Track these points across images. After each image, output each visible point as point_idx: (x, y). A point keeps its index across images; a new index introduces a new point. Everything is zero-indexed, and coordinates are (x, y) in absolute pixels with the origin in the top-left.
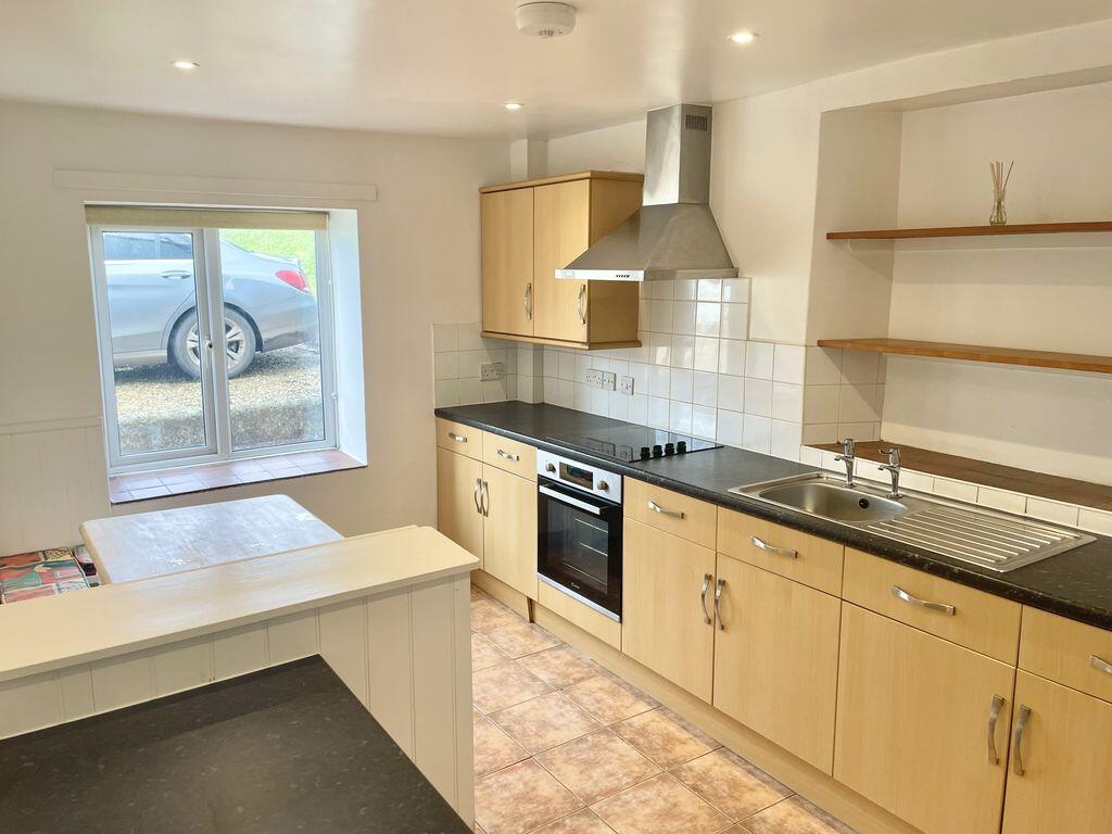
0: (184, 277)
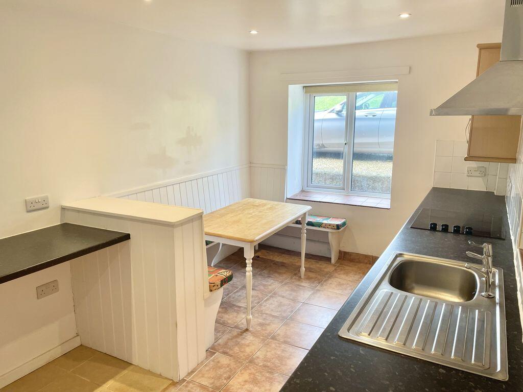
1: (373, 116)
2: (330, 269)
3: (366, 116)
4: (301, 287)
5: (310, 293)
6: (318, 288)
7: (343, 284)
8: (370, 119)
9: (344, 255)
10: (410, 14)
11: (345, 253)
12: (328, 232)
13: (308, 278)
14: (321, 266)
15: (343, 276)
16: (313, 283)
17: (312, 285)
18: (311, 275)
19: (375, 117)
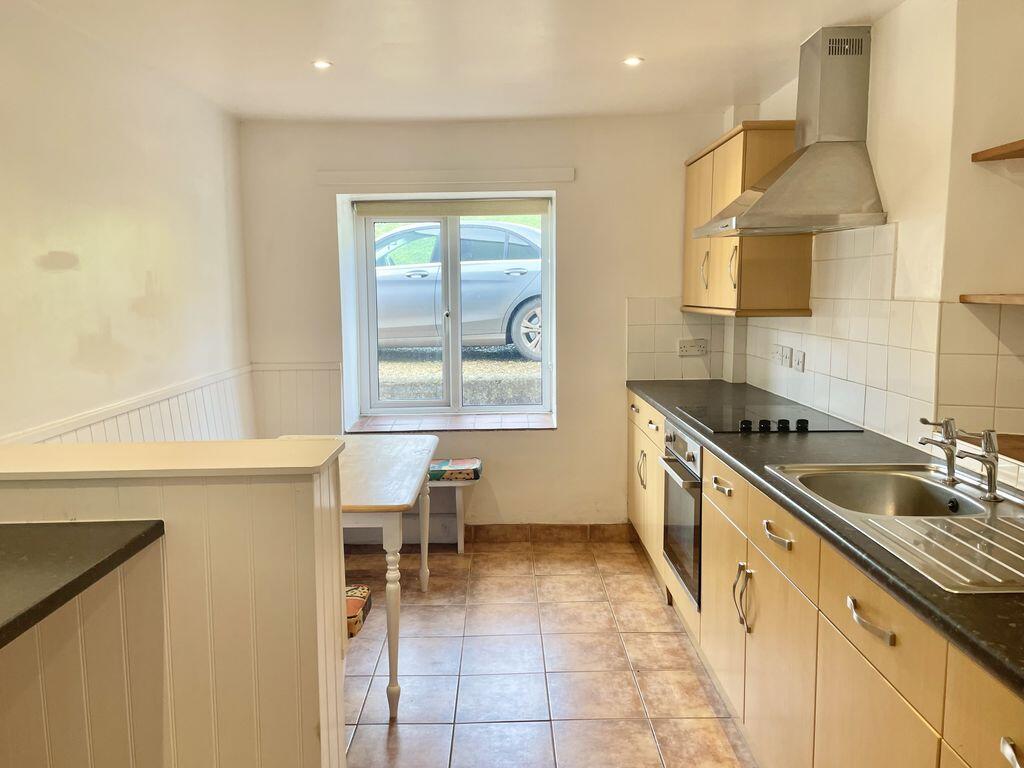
0: (522, 274)
1: (423, 276)
2: (462, 564)
3: (409, 276)
4: (435, 609)
5: (462, 616)
6: (469, 602)
7: (509, 586)
8: (417, 282)
9: (476, 532)
10: (642, 59)
11: (478, 528)
12: (454, 488)
13: (436, 589)
14: (443, 563)
15: (498, 572)
16: (452, 595)
17: (452, 599)
18: (439, 582)
19: (424, 278)
